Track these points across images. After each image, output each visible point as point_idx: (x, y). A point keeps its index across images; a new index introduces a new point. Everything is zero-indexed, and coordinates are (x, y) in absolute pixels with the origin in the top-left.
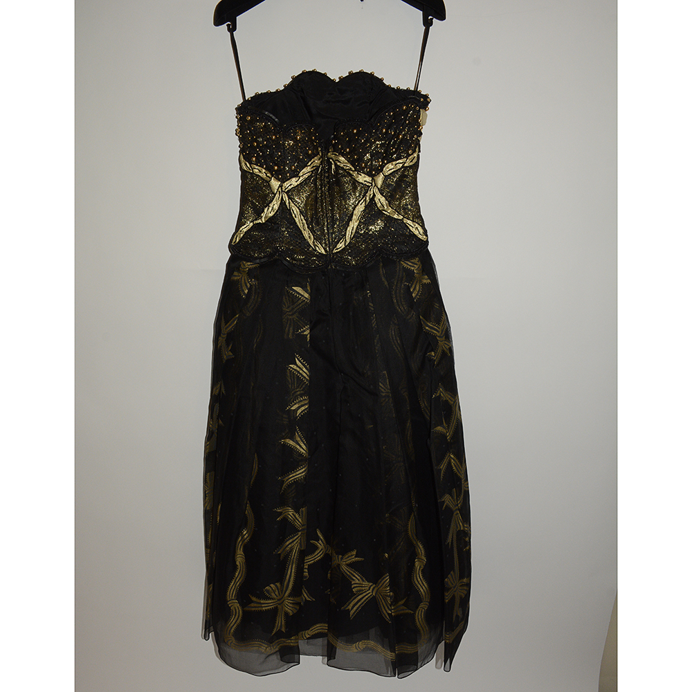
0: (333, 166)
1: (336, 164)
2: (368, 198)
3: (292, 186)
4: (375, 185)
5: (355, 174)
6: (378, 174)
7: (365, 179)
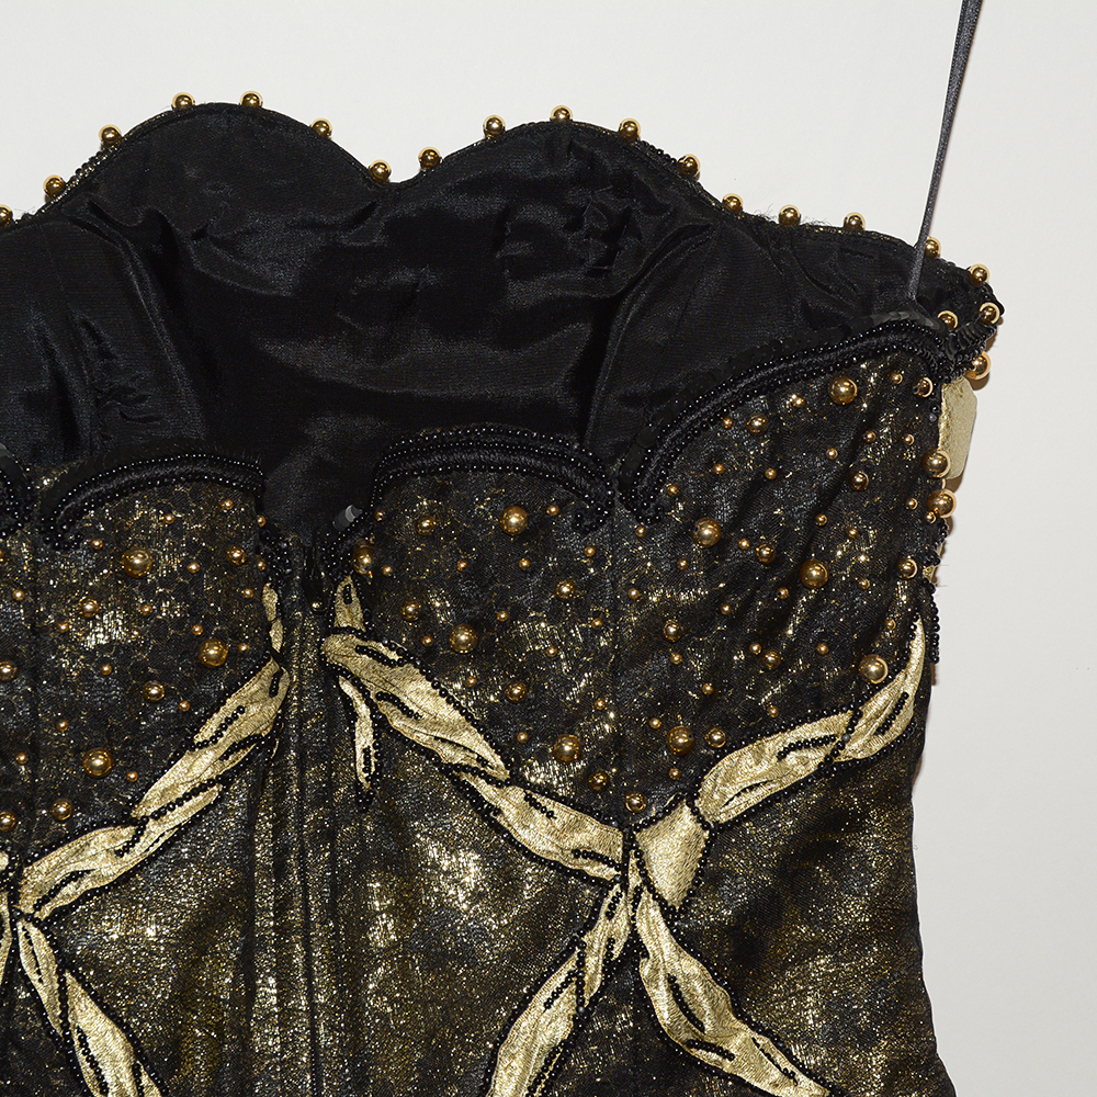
0: (364, 738)
1: (381, 724)
2: (593, 963)
3: (87, 884)
4: (647, 882)
5: (510, 804)
6: (667, 811)
7: (580, 839)
